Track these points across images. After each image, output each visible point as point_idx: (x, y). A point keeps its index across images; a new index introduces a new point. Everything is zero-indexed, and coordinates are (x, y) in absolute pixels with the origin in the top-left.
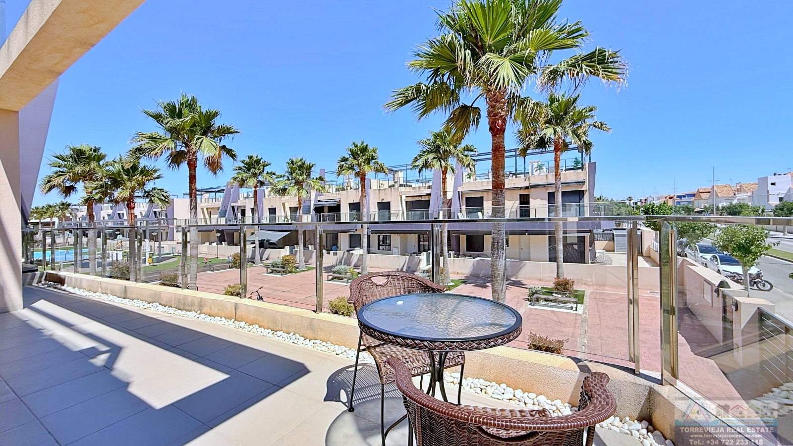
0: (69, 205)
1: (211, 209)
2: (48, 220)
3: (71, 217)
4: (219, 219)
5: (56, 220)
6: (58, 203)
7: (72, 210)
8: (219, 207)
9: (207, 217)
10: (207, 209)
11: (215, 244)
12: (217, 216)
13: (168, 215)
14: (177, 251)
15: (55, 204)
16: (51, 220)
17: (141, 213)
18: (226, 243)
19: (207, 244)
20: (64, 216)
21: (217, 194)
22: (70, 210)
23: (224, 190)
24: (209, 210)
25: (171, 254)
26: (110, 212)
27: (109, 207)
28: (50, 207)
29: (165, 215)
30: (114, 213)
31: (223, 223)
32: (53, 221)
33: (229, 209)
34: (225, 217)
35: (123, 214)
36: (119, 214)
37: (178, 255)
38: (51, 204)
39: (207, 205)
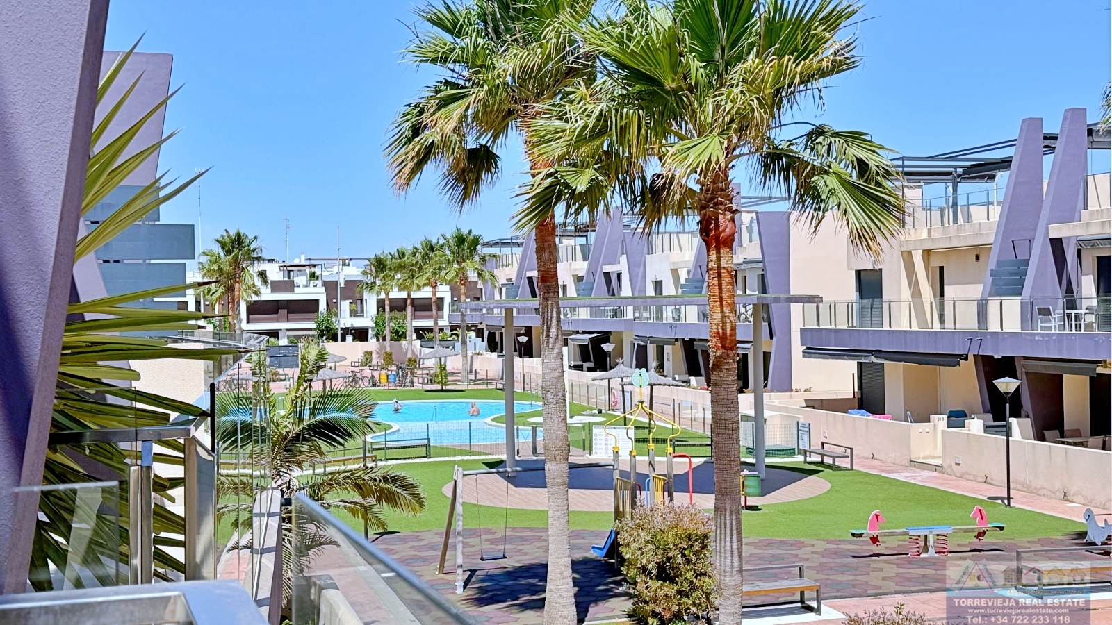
0: (475, 242)
1: (948, 252)
2: (426, 293)
3: (480, 285)
4: (993, 306)
5: (444, 292)
6: (448, 236)
7: (483, 259)
8: (988, 247)
9: (927, 292)
10: (927, 253)
11: (975, 426)
12: (976, 291)
13: (770, 281)
14: (816, 446)
15: (442, 241)
16: (434, 293)
17: (675, 273)
18: (1027, 422)
19: (941, 421)
20: (464, 280)
21: (963, 187)
22: (477, 258)
23: (1005, 163)
24: (936, 263)
25: (791, 452)
26: (581, 267)
27: (578, 248)
28: (432, 248)
29: (756, 286)
30: (592, 272)
31: (1013, 324)
32: (439, 295)
33: (1040, 257)
34: (1020, 294)
35: (619, 275)
36: (607, 275)
37: (821, 463)
38: (434, 241)
39: (924, 235)
